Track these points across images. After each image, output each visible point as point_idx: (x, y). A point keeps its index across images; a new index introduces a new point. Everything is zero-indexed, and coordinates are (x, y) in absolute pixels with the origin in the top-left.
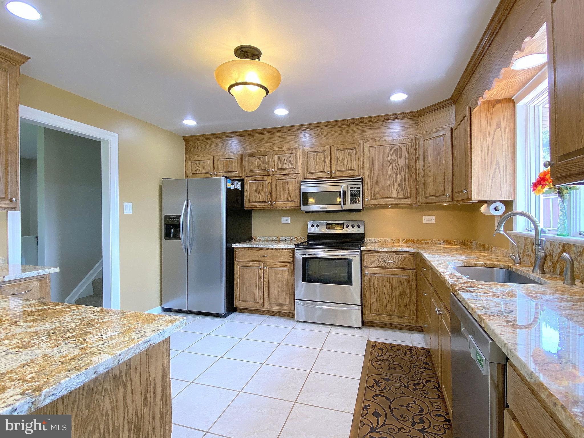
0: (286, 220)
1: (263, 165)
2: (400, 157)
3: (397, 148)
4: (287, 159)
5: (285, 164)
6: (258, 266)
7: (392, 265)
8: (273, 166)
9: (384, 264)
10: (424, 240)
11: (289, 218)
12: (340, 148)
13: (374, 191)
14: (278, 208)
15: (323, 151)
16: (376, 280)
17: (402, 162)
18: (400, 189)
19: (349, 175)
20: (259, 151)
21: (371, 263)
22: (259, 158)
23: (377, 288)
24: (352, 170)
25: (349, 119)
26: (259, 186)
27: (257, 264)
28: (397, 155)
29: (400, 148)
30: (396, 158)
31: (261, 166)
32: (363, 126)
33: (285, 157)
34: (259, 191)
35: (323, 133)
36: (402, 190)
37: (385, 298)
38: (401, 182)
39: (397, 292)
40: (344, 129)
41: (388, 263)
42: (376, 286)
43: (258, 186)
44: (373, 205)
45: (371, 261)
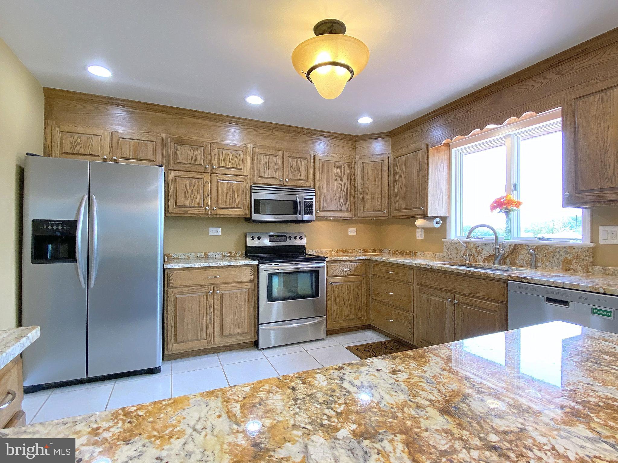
0: (215, 232)
1: (199, 158)
2: (344, 174)
3: (341, 166)
4: (233, 156)
5: (230, 162)
6: (207, 291)
7: (349, 273)
8: (213, 162)
9: (343, 272)
10: (350, 250)
11: (219, 229)
12: (292, 156)
13: (323, 204)
14: (218, 216)
15: (275, 156)
16: (337, 289)
17: (345, 180)
18: (343, 203)
19: (301, 185)
20: (191, 138)
21: (332, 272)
22: (192, 148)
23: (338, 296)
24: (304, 180)
25: (303, 128)
26: (192, 186)
27: (205, 289)
28: (341, 172)
29: (344, 166)
30: (340, 174)
31: (194, 159)
32: (314, 138)
33: (230, 153)
34: (192, 192)
35: (274, 135)
36: (345, 204)
37: (344, 304)
38: (344, 197)
39: (353, 298)
40: (295, 136)
41: (346, 271)
42: (337, 294)
43: (190, 185)
44: (321, 217)
45: (332, 271)
